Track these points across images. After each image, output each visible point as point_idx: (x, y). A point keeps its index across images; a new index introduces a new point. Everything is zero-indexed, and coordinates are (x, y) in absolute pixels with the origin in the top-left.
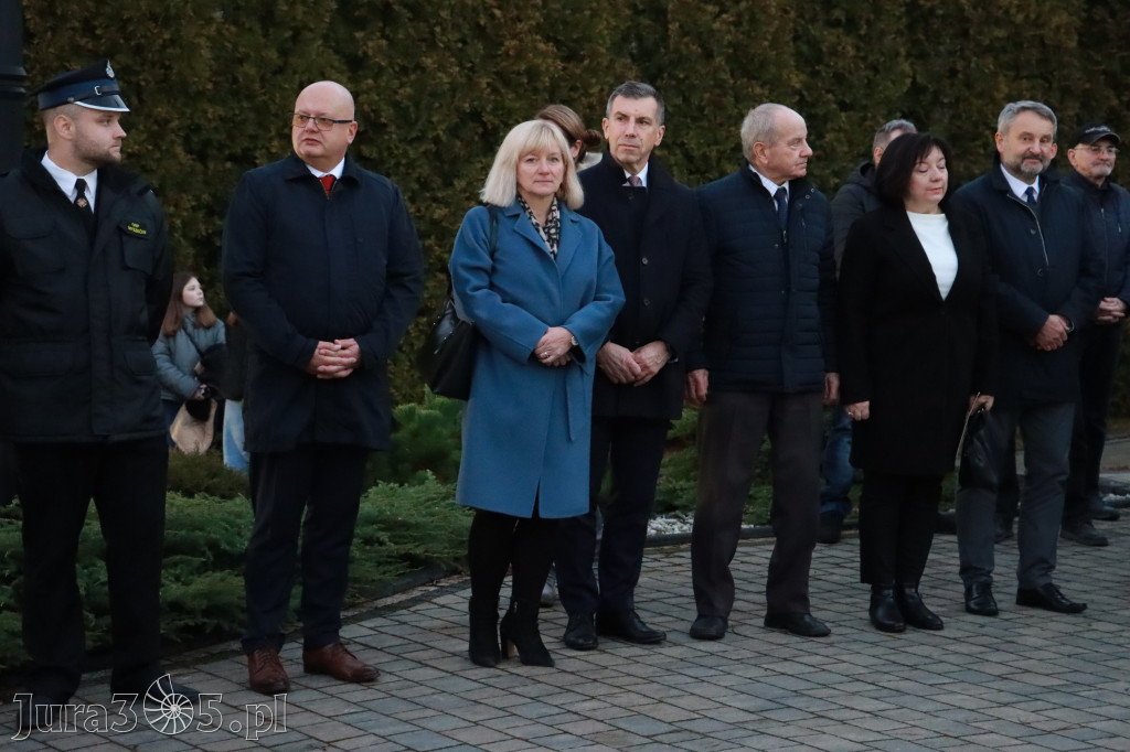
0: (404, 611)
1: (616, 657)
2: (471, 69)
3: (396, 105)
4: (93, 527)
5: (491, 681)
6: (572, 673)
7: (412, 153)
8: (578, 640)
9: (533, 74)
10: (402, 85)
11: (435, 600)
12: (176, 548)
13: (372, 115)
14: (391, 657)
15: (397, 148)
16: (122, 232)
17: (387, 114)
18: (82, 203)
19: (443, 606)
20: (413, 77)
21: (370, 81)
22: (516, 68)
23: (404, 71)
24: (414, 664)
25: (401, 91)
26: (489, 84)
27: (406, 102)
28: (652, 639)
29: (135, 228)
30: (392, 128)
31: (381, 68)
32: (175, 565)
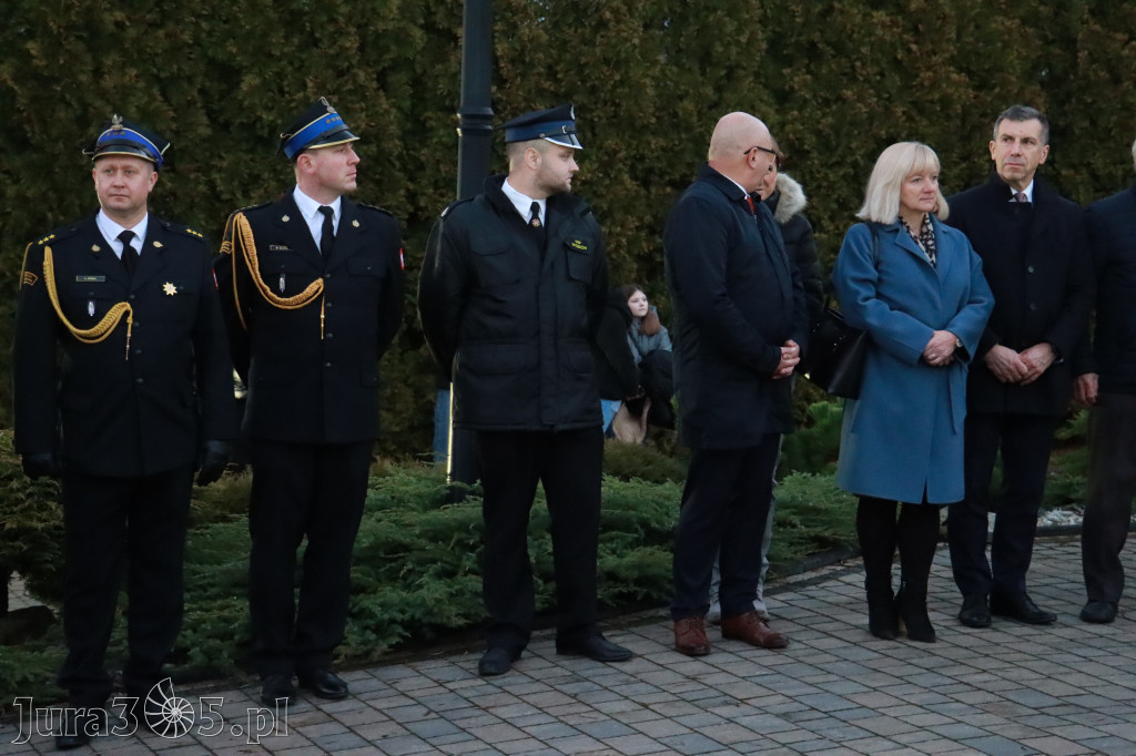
0: (814, 587)
1: (1009, 634)
2: (888, 99)
3: (818, 133)
4: (540, 505)
5: (889, 652)
6: (966, 648)
7: (832, 177)
8: (972, 617)
9: (946, 102)
10: (824, 115)
11: (842, 578)
12: (611, 525)
13: (797, 142)
14: (799, 628)
15: (819, 172)
16: (567, 248)
17: (810, 141)
18: (536, 223)
19: (849, 584)
20: (834, 107)
21: (796, 113)
22: (930, 97)
23: (827, 102)
24: (819, 635)
25: (823, 121)
26: (904, 113)
27: (827, 131)
28: (1043, 620)
29: (577, 245)
30: (815, 154)
31: (806, 101)
32: (612, 540)
